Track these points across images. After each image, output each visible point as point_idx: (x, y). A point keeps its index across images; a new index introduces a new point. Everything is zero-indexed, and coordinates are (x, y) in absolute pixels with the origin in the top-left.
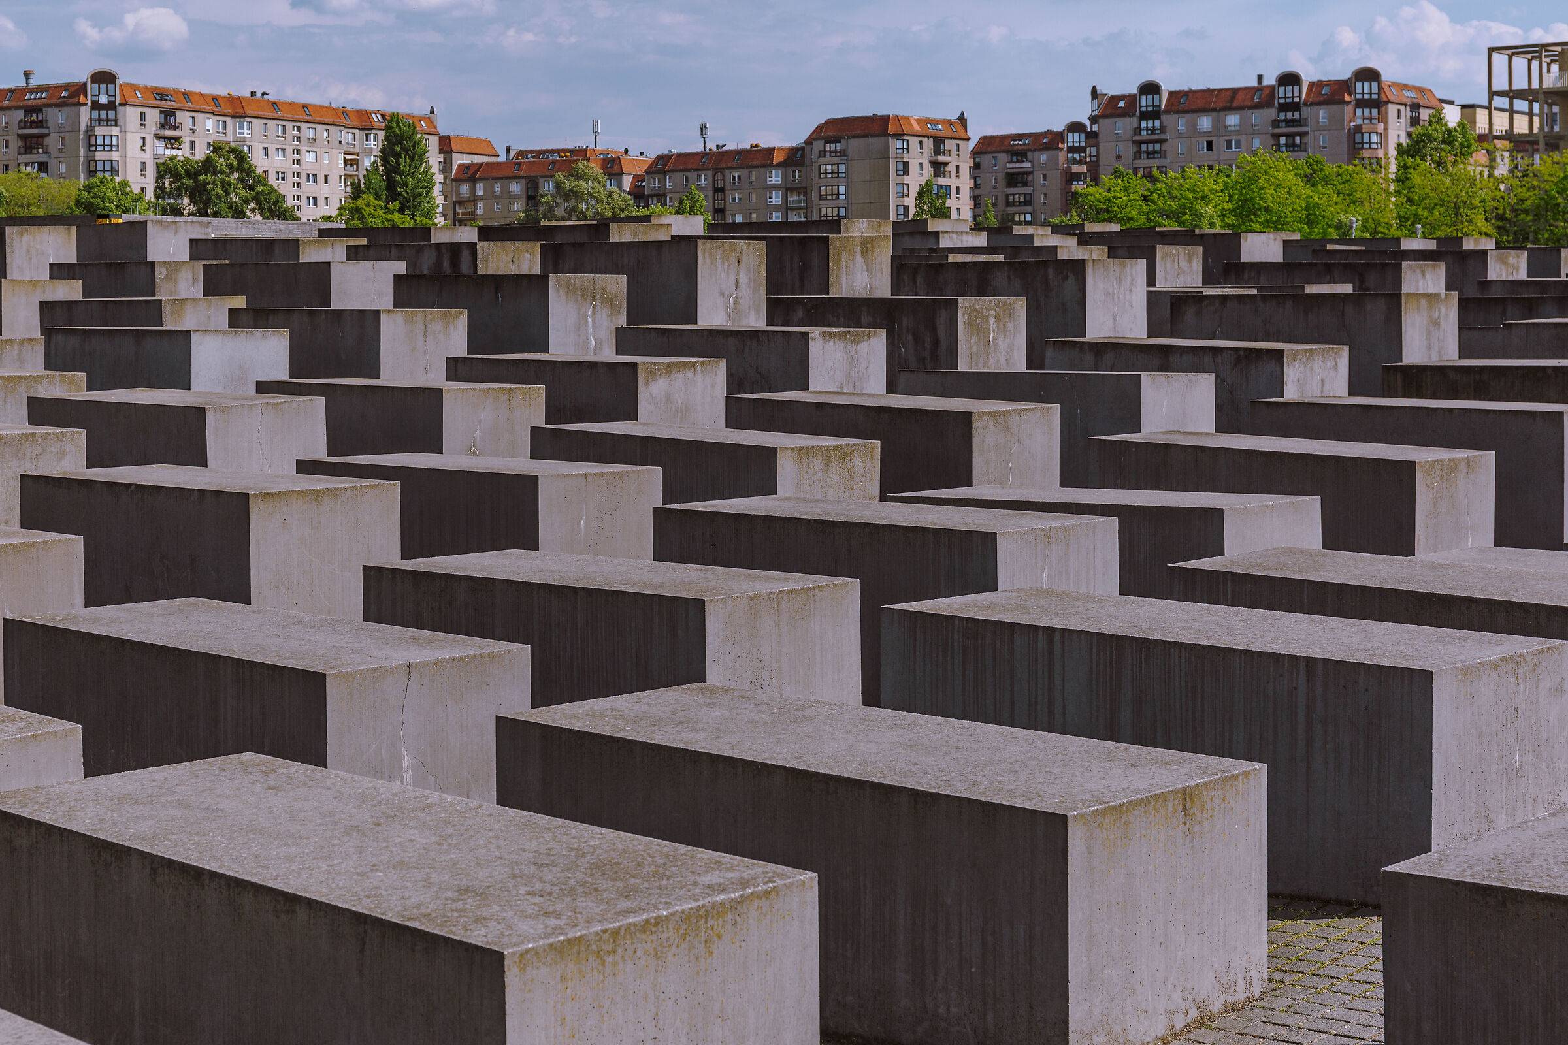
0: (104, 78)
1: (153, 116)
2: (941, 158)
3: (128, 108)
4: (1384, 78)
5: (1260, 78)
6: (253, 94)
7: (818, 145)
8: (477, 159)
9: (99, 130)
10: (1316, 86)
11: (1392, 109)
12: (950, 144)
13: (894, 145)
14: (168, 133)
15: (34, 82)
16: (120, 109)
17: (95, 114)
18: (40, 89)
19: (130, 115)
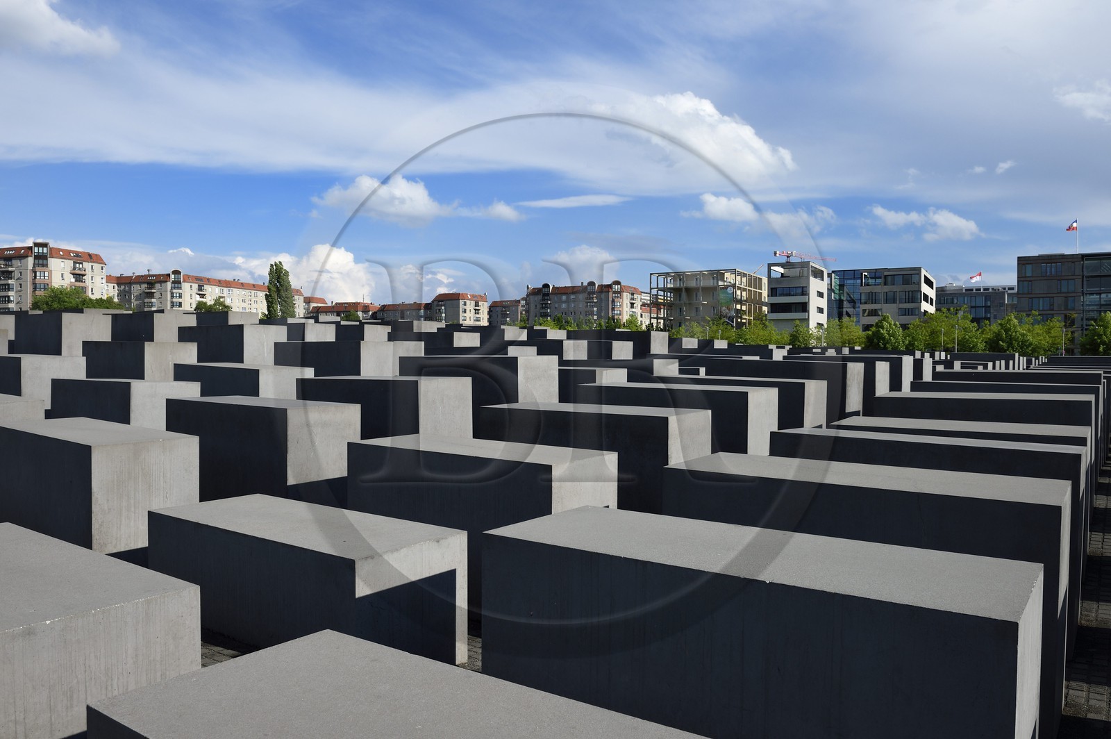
0: (176, 273)
1: (195, 286)
2: (477, 308)
3: (186, 284)
4: (622, 284)
5: (582, 283)
6: (234, 280)
7: (436, 303)
8: (320, 305)
9: (174, 291)
10: (601, 286)
11: (625, 294)
12: (480, 303)
13: (461, 302)
14: (201, 293)
15: (150, 273)
16: (183, 284)
17: (173, 285)
18: (153, 276)
19: (186, 286)
